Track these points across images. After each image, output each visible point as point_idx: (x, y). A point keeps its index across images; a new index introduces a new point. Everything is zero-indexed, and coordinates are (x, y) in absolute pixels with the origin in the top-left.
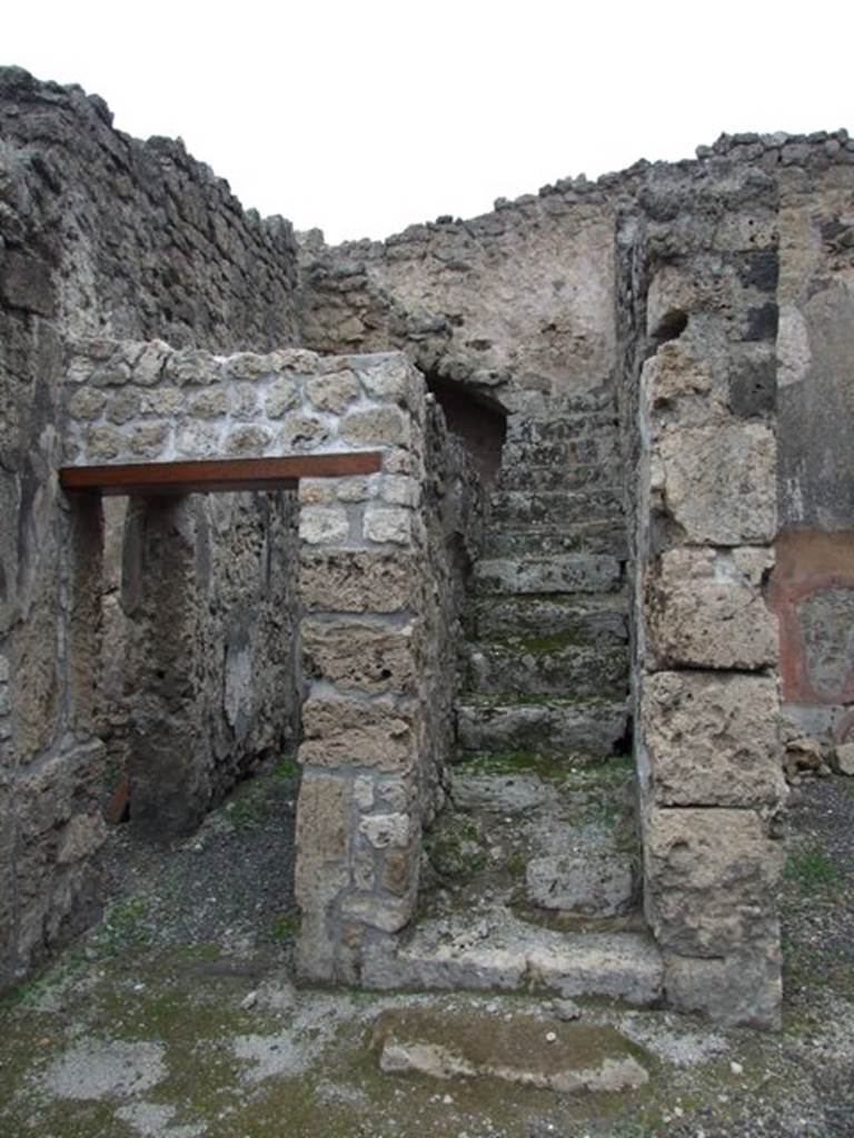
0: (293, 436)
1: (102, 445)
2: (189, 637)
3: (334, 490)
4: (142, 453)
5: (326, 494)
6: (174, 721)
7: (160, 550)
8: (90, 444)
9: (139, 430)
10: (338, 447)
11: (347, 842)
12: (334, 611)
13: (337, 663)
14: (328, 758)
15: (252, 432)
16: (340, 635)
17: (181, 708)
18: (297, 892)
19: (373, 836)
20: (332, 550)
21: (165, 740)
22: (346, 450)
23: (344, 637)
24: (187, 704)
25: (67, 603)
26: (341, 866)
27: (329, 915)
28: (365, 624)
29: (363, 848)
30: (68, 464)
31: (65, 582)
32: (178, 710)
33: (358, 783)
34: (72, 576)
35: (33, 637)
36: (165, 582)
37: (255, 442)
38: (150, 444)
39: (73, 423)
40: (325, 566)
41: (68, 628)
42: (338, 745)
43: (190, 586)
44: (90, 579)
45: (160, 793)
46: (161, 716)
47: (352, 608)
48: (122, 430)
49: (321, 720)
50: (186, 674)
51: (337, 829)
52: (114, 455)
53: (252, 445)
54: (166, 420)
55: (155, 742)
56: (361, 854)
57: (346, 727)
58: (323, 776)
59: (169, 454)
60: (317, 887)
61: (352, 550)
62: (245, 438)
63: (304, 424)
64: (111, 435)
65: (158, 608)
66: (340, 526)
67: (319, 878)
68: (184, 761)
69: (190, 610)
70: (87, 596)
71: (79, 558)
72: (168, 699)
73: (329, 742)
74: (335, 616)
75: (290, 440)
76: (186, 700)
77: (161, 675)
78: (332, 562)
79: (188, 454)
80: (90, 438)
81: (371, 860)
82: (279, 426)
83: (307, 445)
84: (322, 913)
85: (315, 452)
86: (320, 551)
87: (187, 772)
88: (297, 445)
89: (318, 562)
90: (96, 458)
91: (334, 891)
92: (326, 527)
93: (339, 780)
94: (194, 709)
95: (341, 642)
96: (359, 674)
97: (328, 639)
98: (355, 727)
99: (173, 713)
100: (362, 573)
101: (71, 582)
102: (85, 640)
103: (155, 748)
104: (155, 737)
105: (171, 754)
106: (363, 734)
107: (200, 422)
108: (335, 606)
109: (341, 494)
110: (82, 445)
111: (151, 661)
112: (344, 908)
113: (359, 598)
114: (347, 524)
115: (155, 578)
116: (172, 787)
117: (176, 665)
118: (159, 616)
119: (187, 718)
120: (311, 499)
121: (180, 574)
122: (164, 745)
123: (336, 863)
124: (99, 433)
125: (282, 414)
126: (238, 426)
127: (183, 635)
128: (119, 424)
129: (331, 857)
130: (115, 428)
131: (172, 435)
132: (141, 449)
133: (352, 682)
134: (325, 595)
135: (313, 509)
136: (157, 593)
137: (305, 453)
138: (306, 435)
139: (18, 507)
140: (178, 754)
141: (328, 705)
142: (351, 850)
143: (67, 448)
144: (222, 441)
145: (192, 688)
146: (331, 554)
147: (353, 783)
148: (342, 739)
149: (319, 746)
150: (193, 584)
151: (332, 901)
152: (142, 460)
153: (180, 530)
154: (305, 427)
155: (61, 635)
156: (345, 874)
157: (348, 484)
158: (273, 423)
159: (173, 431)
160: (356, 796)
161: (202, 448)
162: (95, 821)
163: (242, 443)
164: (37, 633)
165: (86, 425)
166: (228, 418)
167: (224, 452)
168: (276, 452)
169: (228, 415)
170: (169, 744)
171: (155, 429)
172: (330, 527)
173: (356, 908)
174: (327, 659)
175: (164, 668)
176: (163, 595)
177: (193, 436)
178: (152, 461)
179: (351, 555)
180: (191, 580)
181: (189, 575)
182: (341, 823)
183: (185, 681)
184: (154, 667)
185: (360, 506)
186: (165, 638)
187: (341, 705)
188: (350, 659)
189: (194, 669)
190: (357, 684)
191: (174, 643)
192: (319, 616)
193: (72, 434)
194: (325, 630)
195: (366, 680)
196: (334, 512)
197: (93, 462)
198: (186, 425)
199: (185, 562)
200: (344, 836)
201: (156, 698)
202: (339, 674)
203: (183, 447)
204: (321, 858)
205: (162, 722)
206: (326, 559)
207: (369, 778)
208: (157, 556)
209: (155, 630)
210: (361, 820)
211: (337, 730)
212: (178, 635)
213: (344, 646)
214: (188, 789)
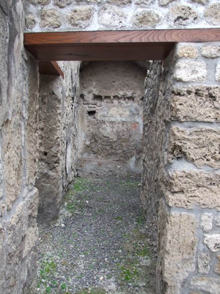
0: (176, 17)
1: (50, 20)
2: (58, 138)
3: (200, 50)
4: (77, 25)
5: (195, 52)
6: (51, 173)
7: (46, 100)
8: (43, 19)
9: (75, 11)
10: (202, 24)
11: (195, 248)
12: (197, 121)
13: (197, 151)
14: (188, 204)
15: (149, 13)
16: (197, 135)
17: (54, 168)
18: (166, 275)
19: (211, 246)
20: (197, 86)
21: (47, 181)
22: (208, 26)
23: (201, 136)
24: (57, 166)
25: (26, 115)
26: (191, 261)
27: (182, 286)
28: (214, 129)
29: (204, 251)
30: (29, 31)
31: (24, 102)
32: (53, 168)
33: (204, 217)
34: (28, 100)
35: (13, 132)
36: (48, 114)
37: (151, 20)
38: (82, 19)
39: (32, 6)
40: (193, 95)
41: (26, 129)
42: (195, 196)
43: (59, 117)
44: (34, 104)
45: (45, 203)
46: (46, 171)
47: (209, 120)
48: (63, 11)
49: (185, 183)
50: (57, 154)
51: (191, 241)
52: (59, 26)
53: (149, 21)
54: (92, 6)
55: (43, 182)
56: (204, 255)
57: (198, 186)
58: (183, 213)
59: (94, 26)
60: (177, 272)
61: (209, 86)
62: (145, 17)
63: (183, 9)
64: (57, 13)
65: (45, 126)
66: (202, 72)
67: (179, 268)
68: (55, 190)
69: (59, 127)
70: (33, 112)
71: (30, 90)
72: (48, 164)
73: (188, 195)
74: (196, 124)
75: (174, 19)
76: (57, 164)
77: (45, 154)
78: (197, 93)
79: (107, 26)
80: (43, 16)
81: (209, 258)
82: (165, 11)
83: (184, 22)
84: (179, 285)
85: (188, 27)
86: (190, 86)
87: (57, 194)
88: (177, 22)
89: (189, 92)
90: (47, 27)
91: (187, 274)
92: (194, 72)
93: (192, 215)
94: (59, 168)
95: (199, 139)
96: (210, 157)
97: (190, 137)
98: (204, 186)
99: (51, 170)
100: (215, 100)
101: (27, 103)
102: (32, 136)
103: (43, 184)
104: (43, 180)
105: (50, 187)
106: (208, 190)
107: (115, 7)
108: (199, 119)
109: (204, 53)
110: (38, 20)
111: (41, 148)
112: (192, 283)
113: (213, 114)
114: (206, 71)
115: (44, 112)
116: (51, 201)
117: (52, 150)
118: (45, 129)
119: (57, 172)
120: (186, 55)
121: (54, 111)
122: (47, 183)
123: (189, 260)
124: (49, 13)
125: (168, 3)
126: (140, 10)
127: (56, 137)
128: (61, 7)
129: (186, 256)
130: (60, 10)
131: (95, 15)
132: (76, 22)
133: (205, 161)
134: (192, 111)
135: (187, 61)
136: (44, 119)
137: (183, 27)
138: (184, 17)
139: (8, 40)
140: (53, 187)
141: (190, 174)
142: (197, 252)
143: (28, 21)
144: (129, 19)
145: (59, 159)
146: (197, 88)
147: (200, 217)
148: (197, 193)
149: (182, 196)
150: (60, 116)
151: (185, 279)
152: (76, 29)
153: (55, 92)
154: (184, 12)
155: (23, 132)
156: (193, 265)
157: (209, 47)
158: (162, 9)
159: (96, 13)
160: (202, 224)
161: (116, 23)
162: (35, 229)
163: (143, 19)
164: (14, 130)
165: (40, 8)
166: (133, 5)
167: (131, 25)
168: (164, 26)
169: (133, 3)
170: (49, 183)
171: (86, 11)
172: (197, 72)
173: (199, 283)
174: (190, 148)
175: (47, 151)
176: (47, 120)
177: (111, 16)
178: (83, 30)
179: (208, 89)
180: (59, 114)
181: (59, 111)
182: (192, 239)
183: (56, 156)
184: (43, 150)
185: (214, 61)
186: (48, 138)
187: (197, 174)
188: (205, 149)
189: (60, 151)
190: (207, 162)
191: (51, 140)
192: (186, 124)
193: (31, 13)
194: (188, 132)
195: (213, 161)
196: (198, 63)
197: (45, 30)
198: (105, 9)
199: (57, 106)
200: (194, 245)
201: (43, 164)
202: (198, 157)
203: (104, 22)
204: (180, 257)
205: (46, 174)
206: (194, 91)
207: (211, 214)
208: (45, 103)
209: (43, 135)
210: (204, 237)
211: (193, 188)
212: (54, 137)
213: (201, 141)
214: (57, 201)
